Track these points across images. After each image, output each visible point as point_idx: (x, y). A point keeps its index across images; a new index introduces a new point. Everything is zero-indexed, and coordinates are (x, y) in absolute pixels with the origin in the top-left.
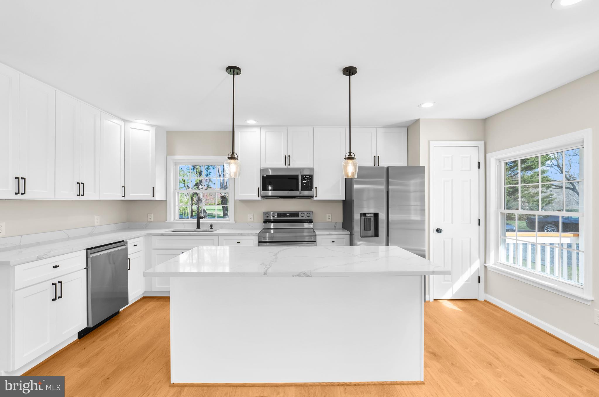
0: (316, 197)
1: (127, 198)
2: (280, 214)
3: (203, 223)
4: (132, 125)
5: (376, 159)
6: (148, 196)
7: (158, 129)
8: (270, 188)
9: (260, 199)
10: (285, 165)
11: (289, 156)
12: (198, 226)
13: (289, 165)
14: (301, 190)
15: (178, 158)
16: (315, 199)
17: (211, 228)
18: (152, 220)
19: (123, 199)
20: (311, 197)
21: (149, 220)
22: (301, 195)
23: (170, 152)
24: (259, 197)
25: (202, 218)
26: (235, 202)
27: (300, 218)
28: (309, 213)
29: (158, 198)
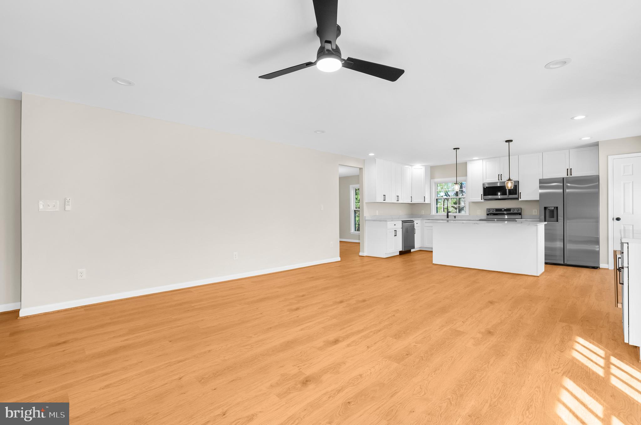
0: (520, 198)
1: (413, 202)
2: (497, 210)
3: (450, 215)
4: (414, 167)
5: (569, 171)
6: (421, 201)
7: (426, 167)
8: (499, 194)
9: (483, 200)
10: (499, 180)
11: (501, 175)
12: (448, 217)
13: (501, 180)
14: (509, 195)
15: (437, 180)
16: (520, 199)
17: (455, 218)
18: (423, 214)
19: (411, 202)
20: (517, 199)
21: (422, 214)
22: (509, 198)
23: (432, 177)
24: (482, 199)
25: (450, 212)
26: (469, 203)
27: (512, 212)
28: (518, 209)
29: (426, 202)
